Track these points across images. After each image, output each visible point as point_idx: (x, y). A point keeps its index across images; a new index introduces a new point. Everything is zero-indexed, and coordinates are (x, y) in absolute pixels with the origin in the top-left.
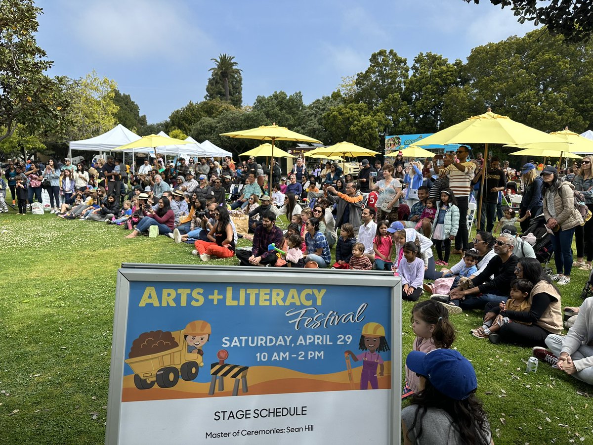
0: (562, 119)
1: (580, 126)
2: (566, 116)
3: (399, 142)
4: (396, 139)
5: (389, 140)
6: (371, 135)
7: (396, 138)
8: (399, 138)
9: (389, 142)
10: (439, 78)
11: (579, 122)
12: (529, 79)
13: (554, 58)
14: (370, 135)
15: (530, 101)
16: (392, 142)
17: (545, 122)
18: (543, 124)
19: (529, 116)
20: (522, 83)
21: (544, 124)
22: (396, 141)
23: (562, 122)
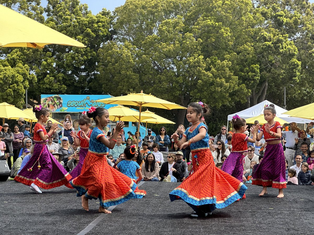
0: (230, 87)
1: (244, 94)
2: (233, 83)
3: (61, 103)
4: (55, 99)
5: (46, 99)
6: (16, 91)
7: (56, 97)
8: (60, 98)
9: (47, 103)
10: (89, 28)
11: (244, 90)
12: (196, 43)
13: (216, 25)
14: (14, 91)
15: (199, 66)
16: (50, 103)
17: (215, 88)
18: (213, 90)
19: (200, 81)
20: (190, 47)
21: (215, 91)
22: (57, 102)
23: (230, 89)
